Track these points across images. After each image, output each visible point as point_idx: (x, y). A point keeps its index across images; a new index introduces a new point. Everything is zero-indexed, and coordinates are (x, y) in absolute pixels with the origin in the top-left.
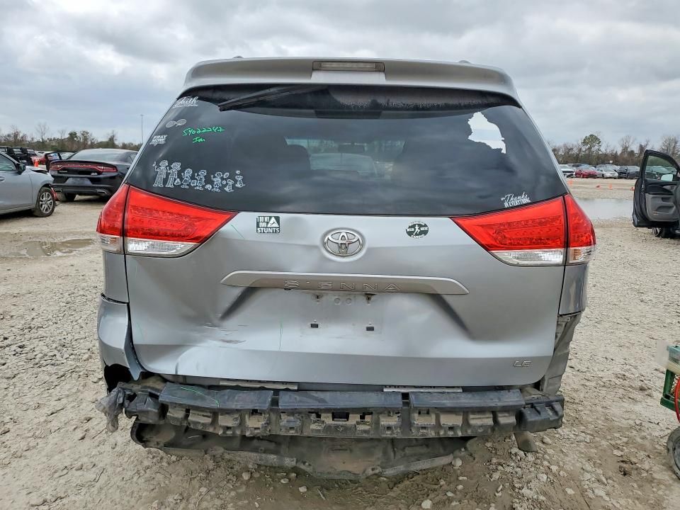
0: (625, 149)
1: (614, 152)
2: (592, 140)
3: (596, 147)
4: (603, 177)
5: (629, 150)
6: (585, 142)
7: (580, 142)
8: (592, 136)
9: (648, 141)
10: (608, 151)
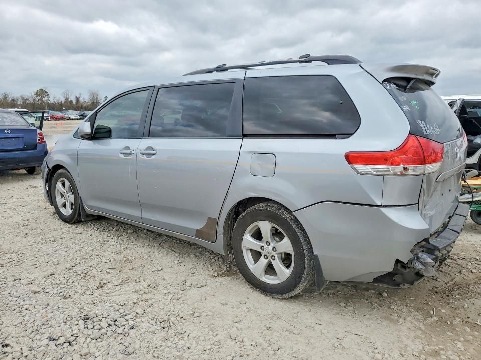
0: (67, 99)
1: (60, 102)
2: (42, 93)
3: (46, 98)
4: (69, 119)
5: (69, 100)
6: (37, 94)
7: (33, 95)
8: (41, 90)
9: (80, 94)
10: (55, 101)
